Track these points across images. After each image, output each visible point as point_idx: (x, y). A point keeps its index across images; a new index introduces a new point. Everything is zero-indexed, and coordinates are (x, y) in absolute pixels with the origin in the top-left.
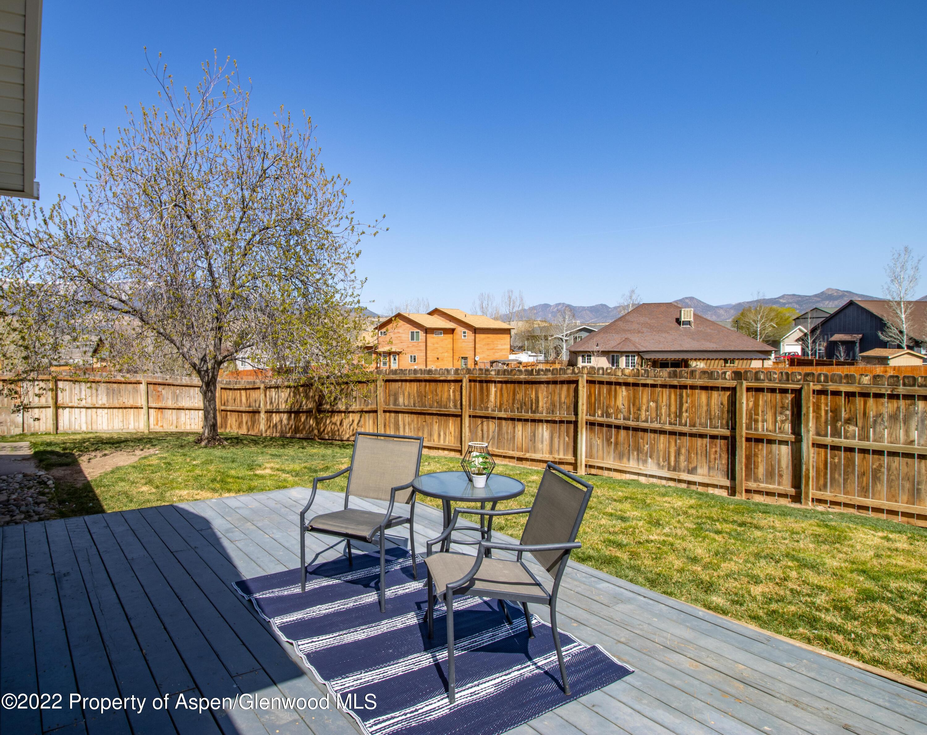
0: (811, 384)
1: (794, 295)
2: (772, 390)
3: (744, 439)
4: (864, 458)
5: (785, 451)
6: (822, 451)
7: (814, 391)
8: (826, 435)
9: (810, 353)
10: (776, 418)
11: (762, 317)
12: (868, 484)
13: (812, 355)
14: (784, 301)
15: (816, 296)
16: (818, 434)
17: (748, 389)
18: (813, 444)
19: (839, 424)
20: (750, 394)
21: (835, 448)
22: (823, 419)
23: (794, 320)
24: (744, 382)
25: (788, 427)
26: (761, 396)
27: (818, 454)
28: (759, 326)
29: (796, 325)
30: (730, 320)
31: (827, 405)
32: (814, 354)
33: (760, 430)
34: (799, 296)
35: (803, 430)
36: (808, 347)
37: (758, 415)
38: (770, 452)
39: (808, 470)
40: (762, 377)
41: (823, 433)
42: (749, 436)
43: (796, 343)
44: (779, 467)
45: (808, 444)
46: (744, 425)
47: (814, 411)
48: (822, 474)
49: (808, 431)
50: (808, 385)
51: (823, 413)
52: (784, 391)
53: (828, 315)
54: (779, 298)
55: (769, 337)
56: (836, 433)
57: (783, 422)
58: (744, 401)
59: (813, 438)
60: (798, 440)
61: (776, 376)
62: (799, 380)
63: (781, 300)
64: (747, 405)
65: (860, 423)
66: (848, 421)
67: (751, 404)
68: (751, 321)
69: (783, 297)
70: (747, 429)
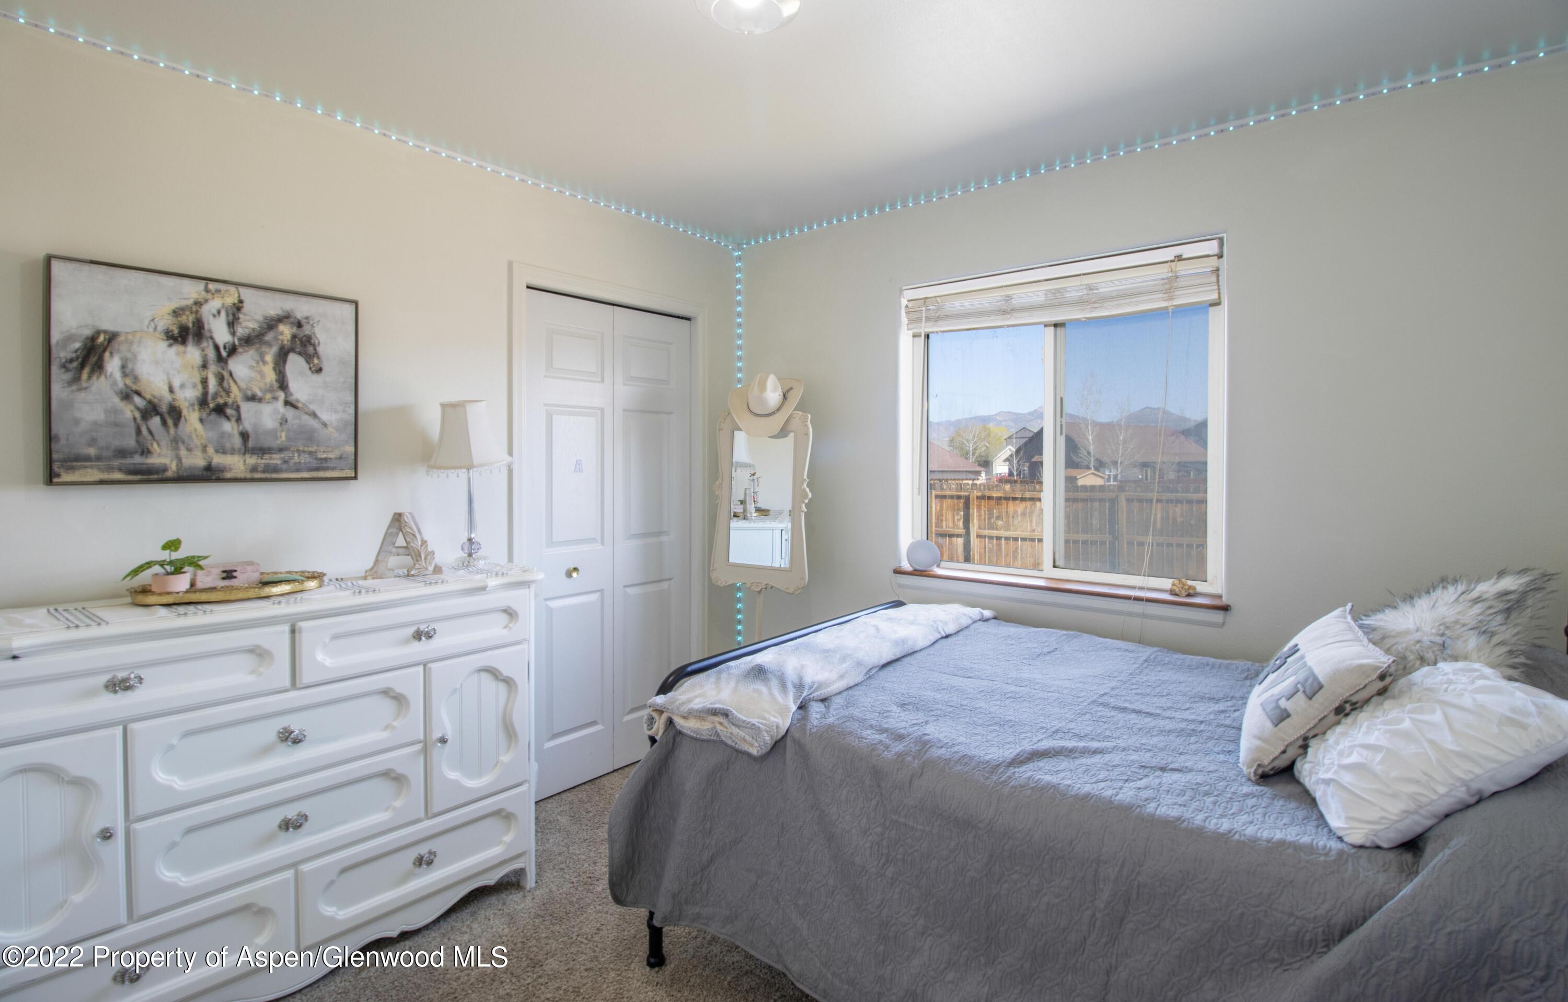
0: (975, 491)
1: (1009, 412)
2: (952, 497)
3: (933, 535)
4: (1007, 543)
5: (960, 541)
6: (983, 540)
7: (977, 497)
8: (985, 529)
9: (1015, 474)
10: (954, 518)
11: (974, 436)
12: (1010, 562)
13: (1017, 475)
14: (1000, 419)
15: (1030, 414)
16: (980, 528)
17: (937, 497)
18: (977, 535)
19: (992, 520)
20: (937, 500)
21: (991, 538)
22: (983, 517)
23: (1006, 439)
24: (933, 491)
25: (961, 524)
26: (944, 501)
27: (980, 542)
28: (971, 445)
29: (1007, 445)
30: (947, 439)
31: (985, 507)
32: (1019, 474)
33: (944, 527)
34: (1015, 414)
35: (971, 525)
36: (1013, 467)
37: (943, 516)
38: (951, 544)
39: (974, 554)
40: (945, 487)
41: (983, 527)
42: (938, 532)
43: (1004, 464)
44: (957, 554)
45: (974, 536)
46: (934, 524)
47: (977, 512)
48: (983, 557)
49: (974, 526)
50: (973, 492)
51: (983, 513)
52: (959, 497)
53: (1031, 435)
54: (996, 415)
55: (982, 457)
56: (991, 527)
57: (958, 520)
58: (934, 506)
59: (977, 532)
60: (968, 534)
61: (954, 486)
62: (968, 489)
63: (998, 418)
64: (936, 508)
65: (1004, 520)
66: (998, 518)
67: (938, 508)
68: (964, 441)
69: (999, 414)
70: (936, 527)
